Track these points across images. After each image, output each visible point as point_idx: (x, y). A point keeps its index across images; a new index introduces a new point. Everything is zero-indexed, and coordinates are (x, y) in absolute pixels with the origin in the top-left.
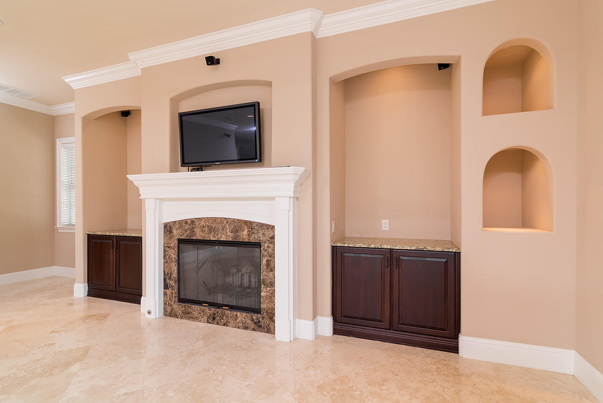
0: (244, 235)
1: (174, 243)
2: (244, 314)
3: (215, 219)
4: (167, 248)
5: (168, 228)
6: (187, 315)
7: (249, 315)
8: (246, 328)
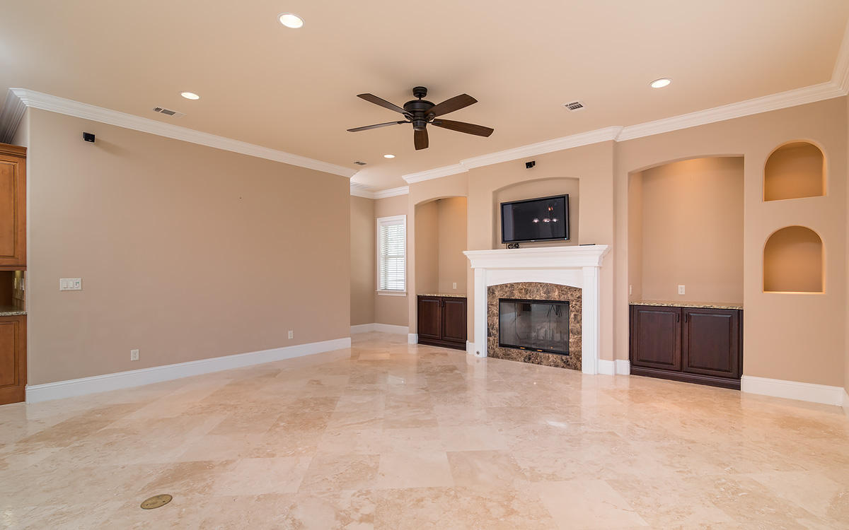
0: (555, 295)
1: (496, 302)
2: (555, 356)
3: (530, 284)
4: (489, 305)
5: (491, 291)
6: (507, 356)
7: (559, 356)
8: (557, 366)
